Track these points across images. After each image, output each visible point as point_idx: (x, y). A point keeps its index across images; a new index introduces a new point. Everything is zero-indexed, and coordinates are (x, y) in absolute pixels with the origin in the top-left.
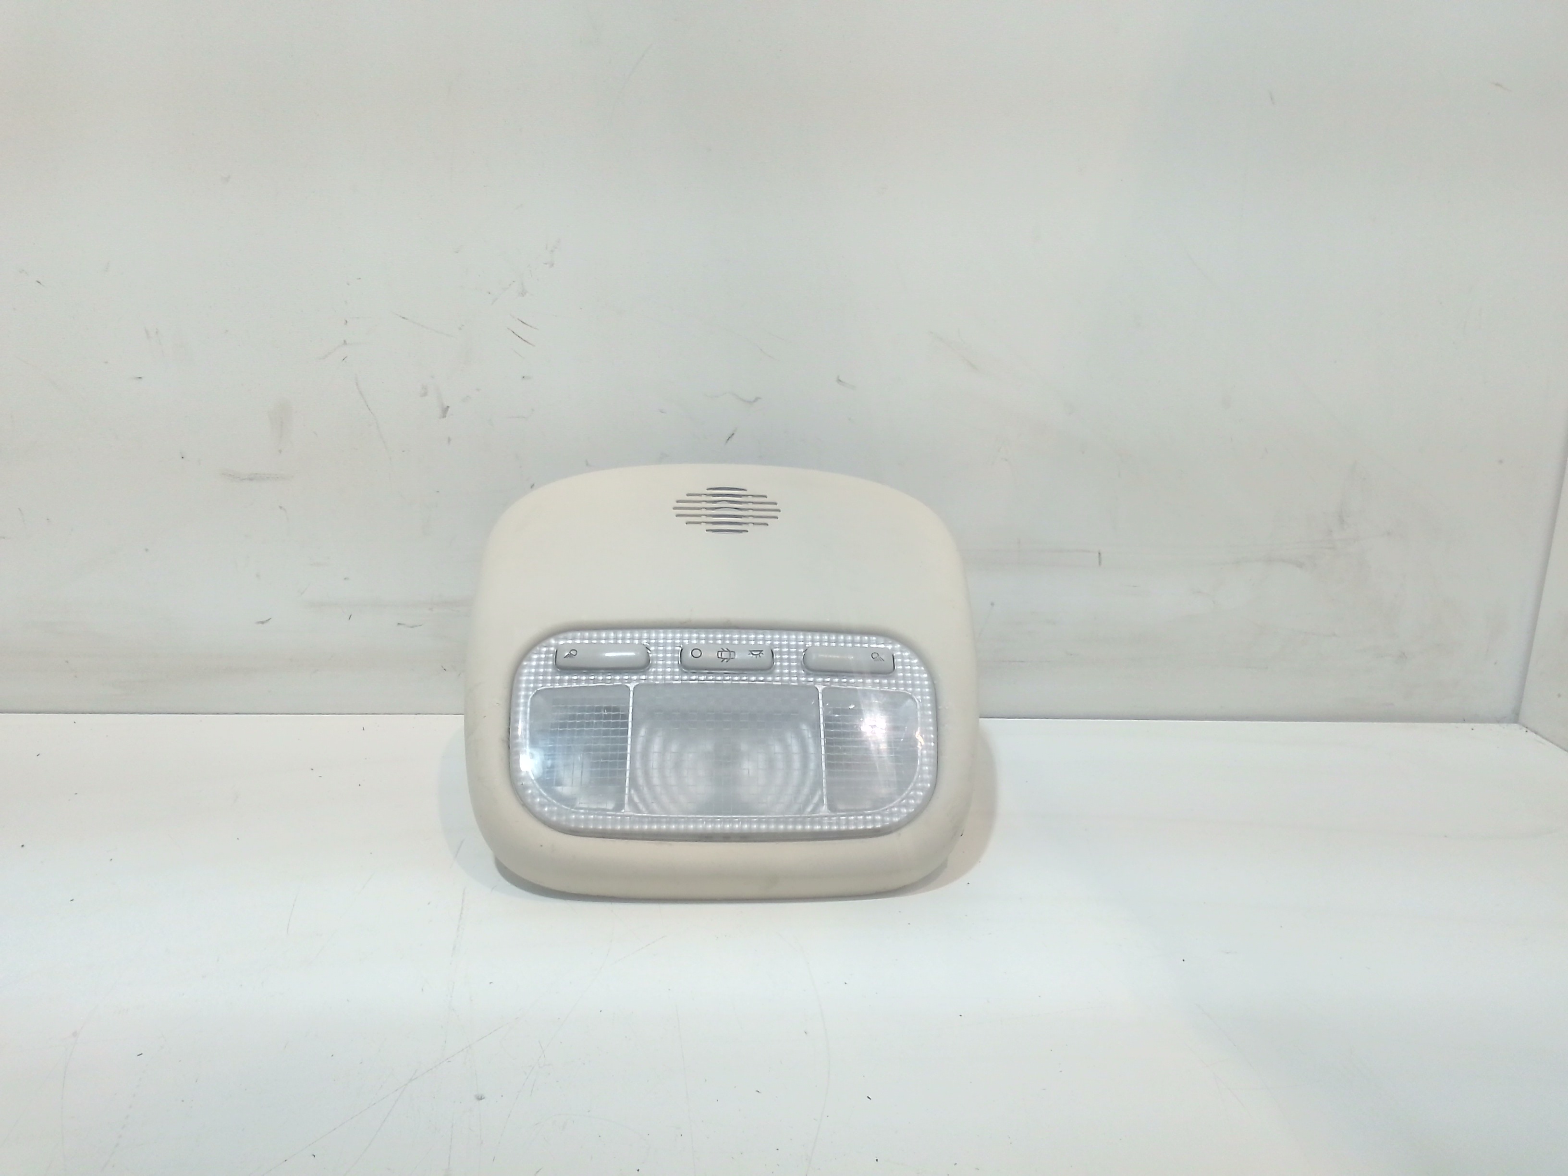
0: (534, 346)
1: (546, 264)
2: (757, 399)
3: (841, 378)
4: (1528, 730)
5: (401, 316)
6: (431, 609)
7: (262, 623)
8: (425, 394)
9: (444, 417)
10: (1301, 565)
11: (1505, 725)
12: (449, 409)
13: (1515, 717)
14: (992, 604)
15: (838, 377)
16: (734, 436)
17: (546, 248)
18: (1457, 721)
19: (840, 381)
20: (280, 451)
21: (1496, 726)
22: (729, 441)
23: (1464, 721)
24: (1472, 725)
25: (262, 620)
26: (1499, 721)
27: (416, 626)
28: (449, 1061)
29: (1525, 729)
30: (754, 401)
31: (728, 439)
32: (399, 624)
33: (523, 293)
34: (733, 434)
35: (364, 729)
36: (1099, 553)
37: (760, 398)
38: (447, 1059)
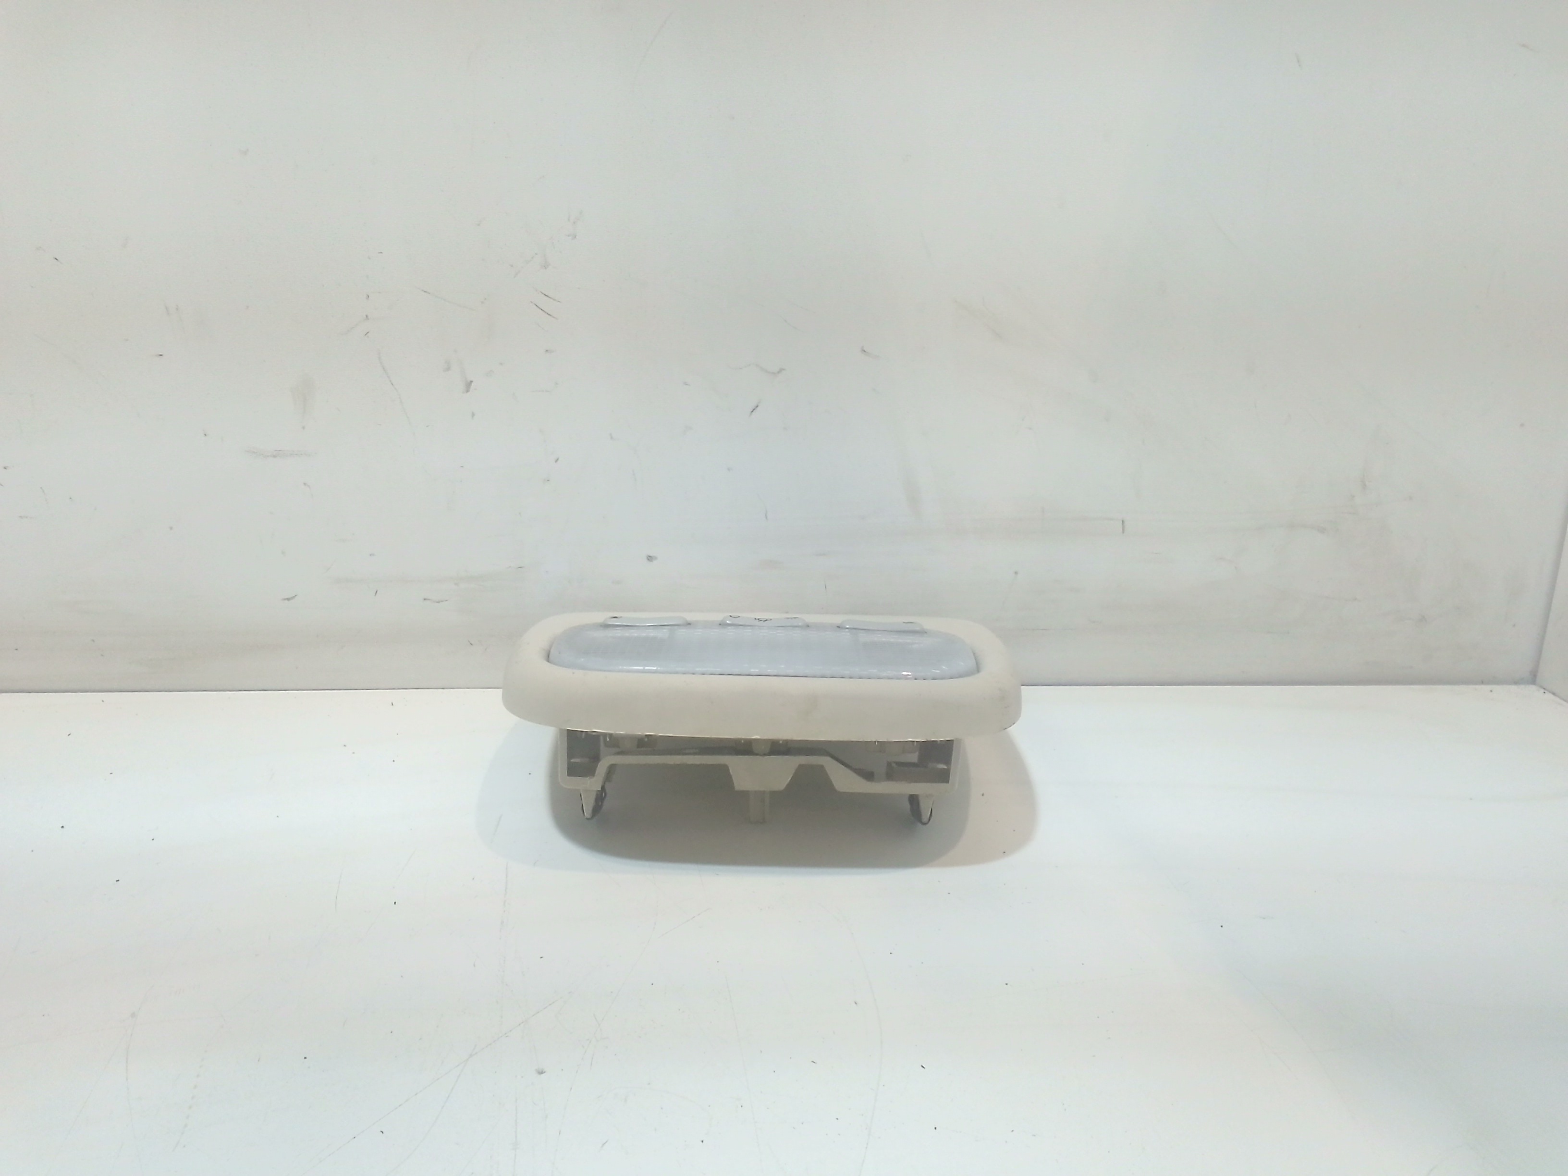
0: (556, 319)
1: (569, 236)
2: (781, 370)
3: (865, 349)
4: (1546, 691)
5: (423, 290)
6: (456, 584)
7: (288, 599)
8: (448, 369)
9: (467, 391)
10: (1322, 530)
11: (1523, 686)
12: (473, 384)
13: (1533, 678)
14: (1016, 573)
15: (863, 347)
16: (758, 408)
17: (569, 220)
18: (1476, 683)
19: (865, 351)
20: (304, 428)
21: (1513, 688)
22: (753, 413)
23: (1482, 683)
24: (1489, 687)
25: (287, 597)
26: (1516, 683)
27: (442, 601)
28: (507, 1037)
29: (1543, 691)
30: (778, 372)
31: (752, 412)
32: (425, 599)
33: (545, 266)
34: (757, 406)
35: (392, 705)
36: (1123, 521)
37: (784, 370)
38: (505, 1034)
